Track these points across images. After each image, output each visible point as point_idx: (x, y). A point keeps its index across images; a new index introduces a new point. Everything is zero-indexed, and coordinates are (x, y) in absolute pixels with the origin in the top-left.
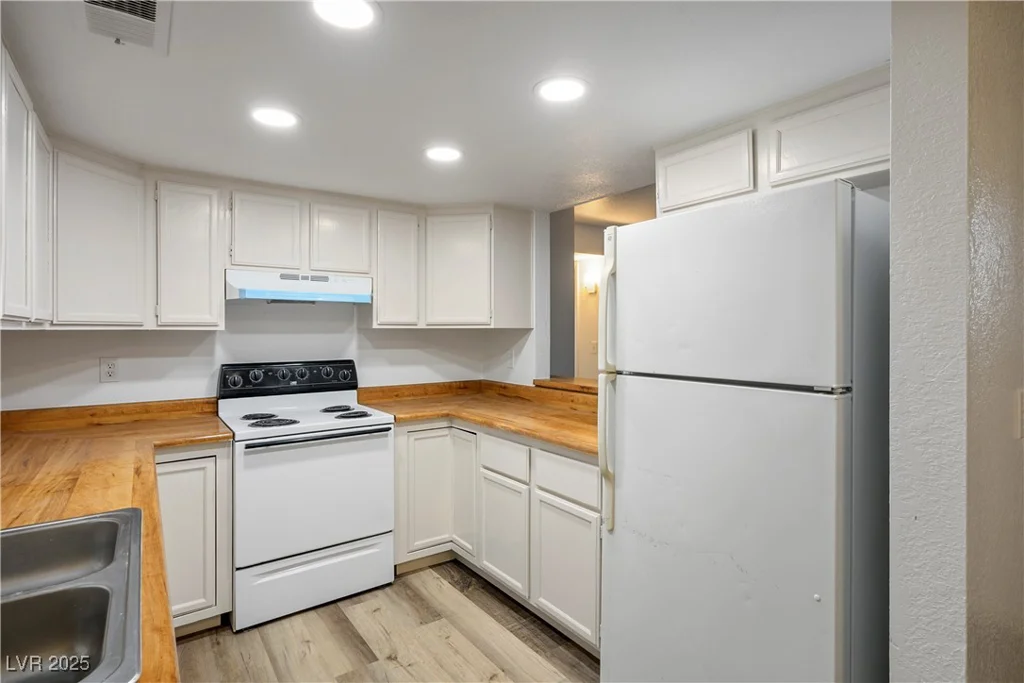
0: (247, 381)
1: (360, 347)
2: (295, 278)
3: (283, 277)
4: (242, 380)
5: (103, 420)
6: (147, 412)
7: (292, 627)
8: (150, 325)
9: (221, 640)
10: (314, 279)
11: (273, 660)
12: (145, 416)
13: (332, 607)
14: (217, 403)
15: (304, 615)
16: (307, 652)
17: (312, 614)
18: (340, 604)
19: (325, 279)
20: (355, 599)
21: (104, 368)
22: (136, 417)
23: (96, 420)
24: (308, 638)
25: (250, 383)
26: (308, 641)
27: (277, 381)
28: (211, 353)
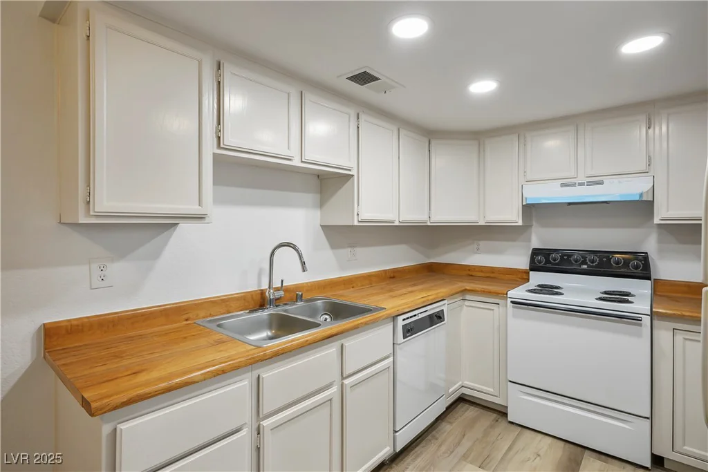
0: (548, 261)
1: (660, 241)
2: (574, 185)
3: (563, 185)
4: (545, 260)
5: (474, 274)
6: (493, 273)
7: (540, 441)
8: (482, 223)
9: (500, 420)
10: (589, 184)
11: (510, 449)
12: (492, 275)
13: (579, 449)
14: (529, 273)
15: (556, 440)
16: (531, 460)
17: (562, 444)
18: (587, 451)
19: (601, 183)
20: (603, 457)
21: (476, 246)
22: (488, 275)
23: (471, 273)
24: (541, 453)
25: (550, 263)
26: (539, 455)
27: (570, 263)
28: (529, 240)
